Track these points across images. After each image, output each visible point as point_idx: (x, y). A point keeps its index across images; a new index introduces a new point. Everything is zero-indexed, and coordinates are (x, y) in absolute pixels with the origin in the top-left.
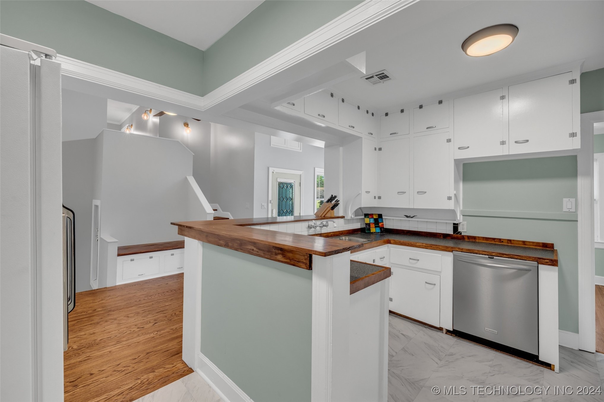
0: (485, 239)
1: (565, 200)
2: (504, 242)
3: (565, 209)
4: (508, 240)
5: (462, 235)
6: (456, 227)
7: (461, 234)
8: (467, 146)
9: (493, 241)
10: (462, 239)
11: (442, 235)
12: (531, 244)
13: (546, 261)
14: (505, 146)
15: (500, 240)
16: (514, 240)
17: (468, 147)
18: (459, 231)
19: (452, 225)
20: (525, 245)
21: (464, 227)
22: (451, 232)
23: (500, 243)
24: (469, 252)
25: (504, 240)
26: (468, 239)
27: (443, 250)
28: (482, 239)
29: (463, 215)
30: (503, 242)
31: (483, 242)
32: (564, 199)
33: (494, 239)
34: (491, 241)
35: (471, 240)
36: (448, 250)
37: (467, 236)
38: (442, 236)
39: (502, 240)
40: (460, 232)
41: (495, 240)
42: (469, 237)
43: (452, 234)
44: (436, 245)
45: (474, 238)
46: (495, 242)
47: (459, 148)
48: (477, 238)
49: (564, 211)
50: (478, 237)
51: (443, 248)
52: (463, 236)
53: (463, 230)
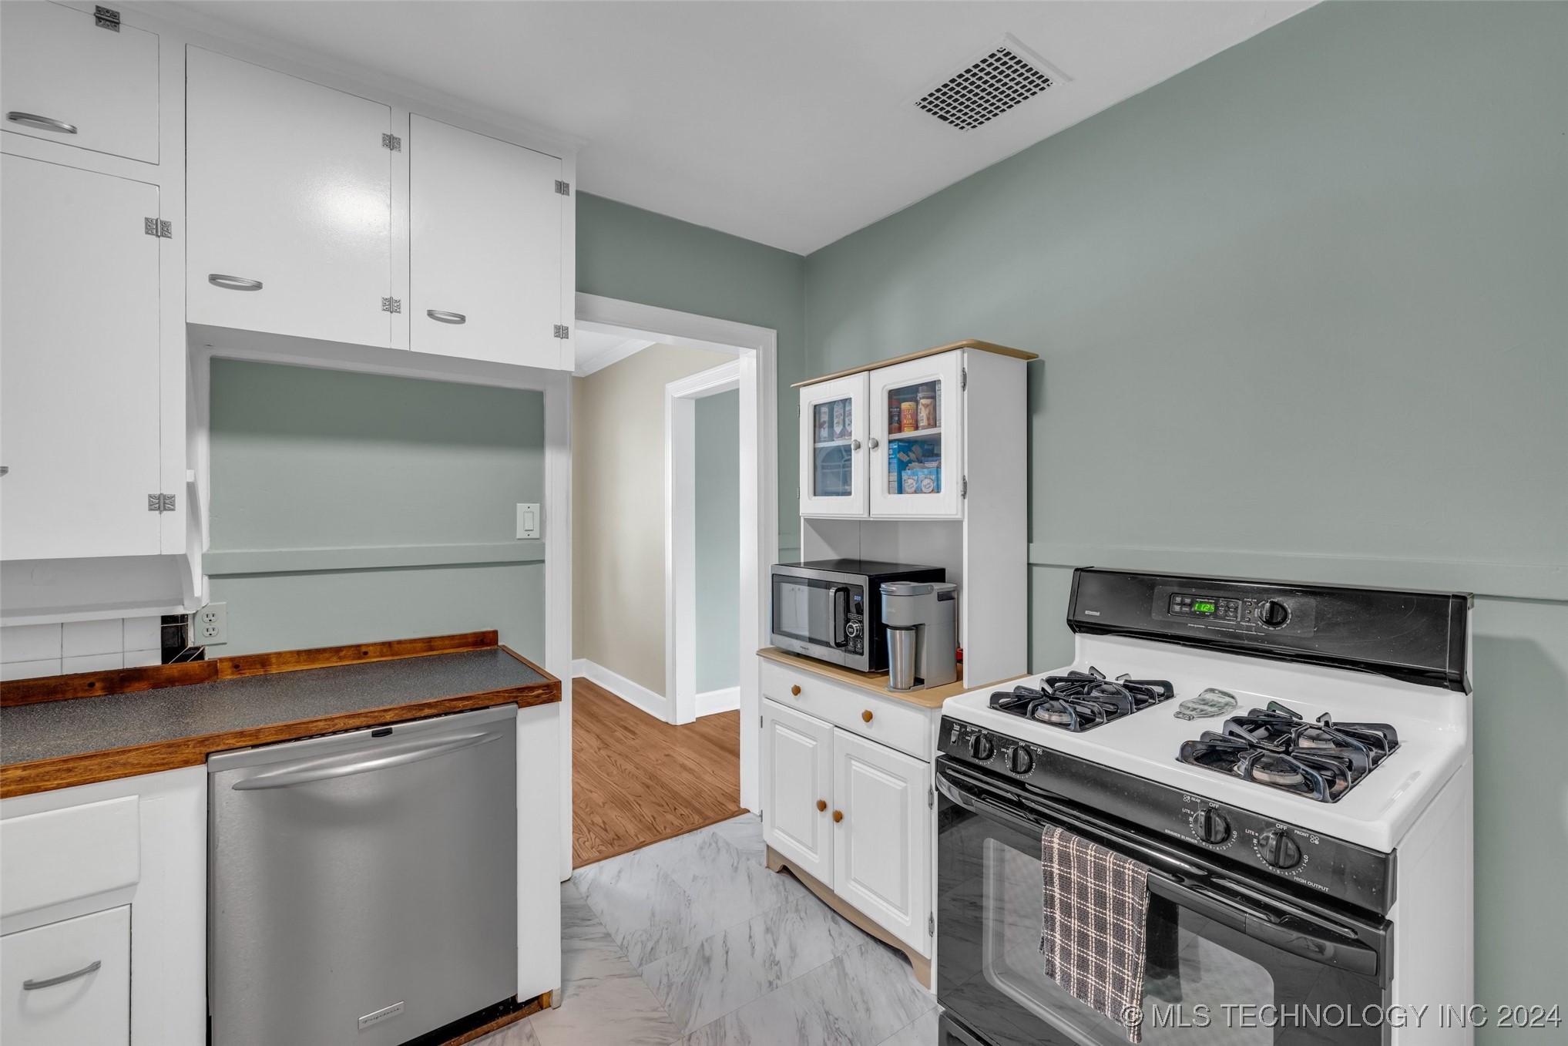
0: (303, 657)
1: (521, 507)
2: (370, 654)
3: (521, 534)
4: (383, 644)
5: (206, 659)
6: (173, 629)
7: (201, 656)
8: (250, 277)
9: (335, 659)
10: (209, 677)
11: (98, 680)
12: (447, 642)
13: (536, 693)
14: (399, 319)
15: (359, 651)
16: (399, 642)
17: (258, 286)
18: (190, 645)
19: (157, 627)
20: (432, 649)
21: (213, 625)
22: (151, 657)
23: (359, 658)
24: (287, 737)
25: (371, 648)
26: (232, 674)
27: (151, 765)
28: (293, 660)
29: (211, 577)
30: (366, 653)
31: (298, 668)
32: (518, 504)
33: (337, 651)
34: (328, 659)
35: (248, 674)
36: (180, 758)
37: (232, 659)
38: (98, 685)
39: (364, 649)
40: (197, 648)
41: (342, 654)
42: (238, 664)
43: (156, 669)
44: (105, 755)
45: (263, 661)
46: (341, 659)
47: (214, 279)
48: (274, 660)
49: (518, 537)
50: (279, 654)
51: (149, 759)
52: (213, 666)
53: (211, 638)
